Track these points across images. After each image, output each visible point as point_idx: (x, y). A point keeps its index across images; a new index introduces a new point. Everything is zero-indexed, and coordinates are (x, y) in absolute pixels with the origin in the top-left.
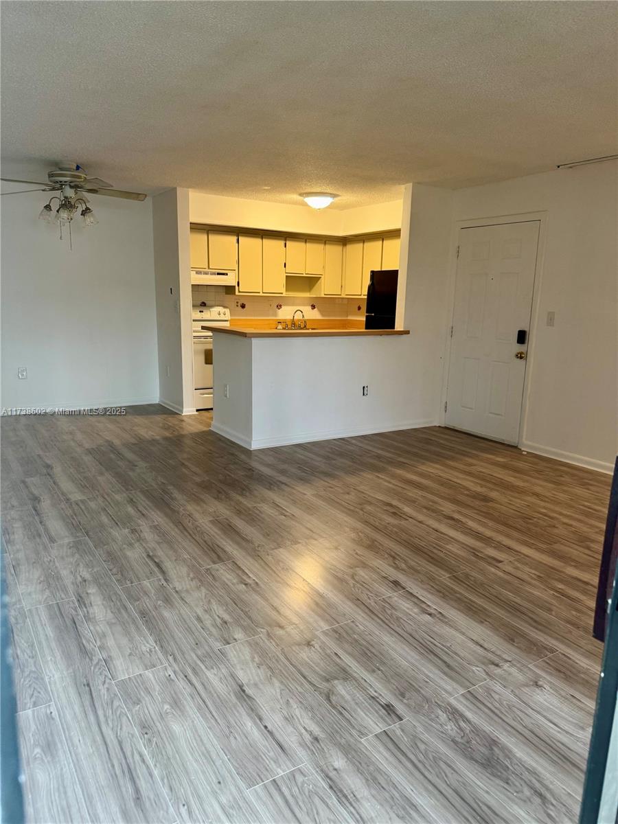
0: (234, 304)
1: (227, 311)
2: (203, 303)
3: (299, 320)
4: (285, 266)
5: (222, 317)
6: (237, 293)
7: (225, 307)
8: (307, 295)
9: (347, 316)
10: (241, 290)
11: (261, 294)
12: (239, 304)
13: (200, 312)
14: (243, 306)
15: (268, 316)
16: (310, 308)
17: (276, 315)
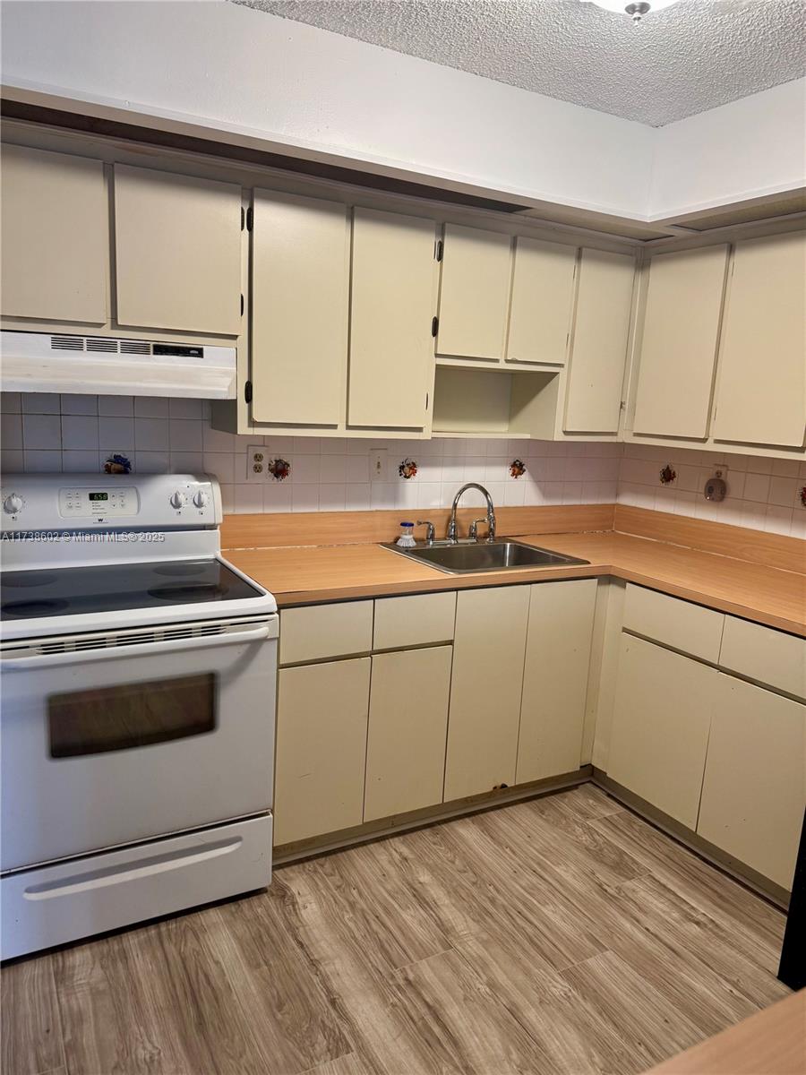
0: (243, 463)
1: (211, 492)
2: (118, 459)
3: (471, 511)
4: (435, 333)
5: (189, 515)
6: (243, 428)
7: (202, 475)
8: (500, 431)
9: (617, 495)
10: (257, 418)
11: (341, 432)
12: (265, 463)
13: (92, 497)
14: (280, 470)
15: (370, 500)
16: (506, 472)
17: (395, 496)
